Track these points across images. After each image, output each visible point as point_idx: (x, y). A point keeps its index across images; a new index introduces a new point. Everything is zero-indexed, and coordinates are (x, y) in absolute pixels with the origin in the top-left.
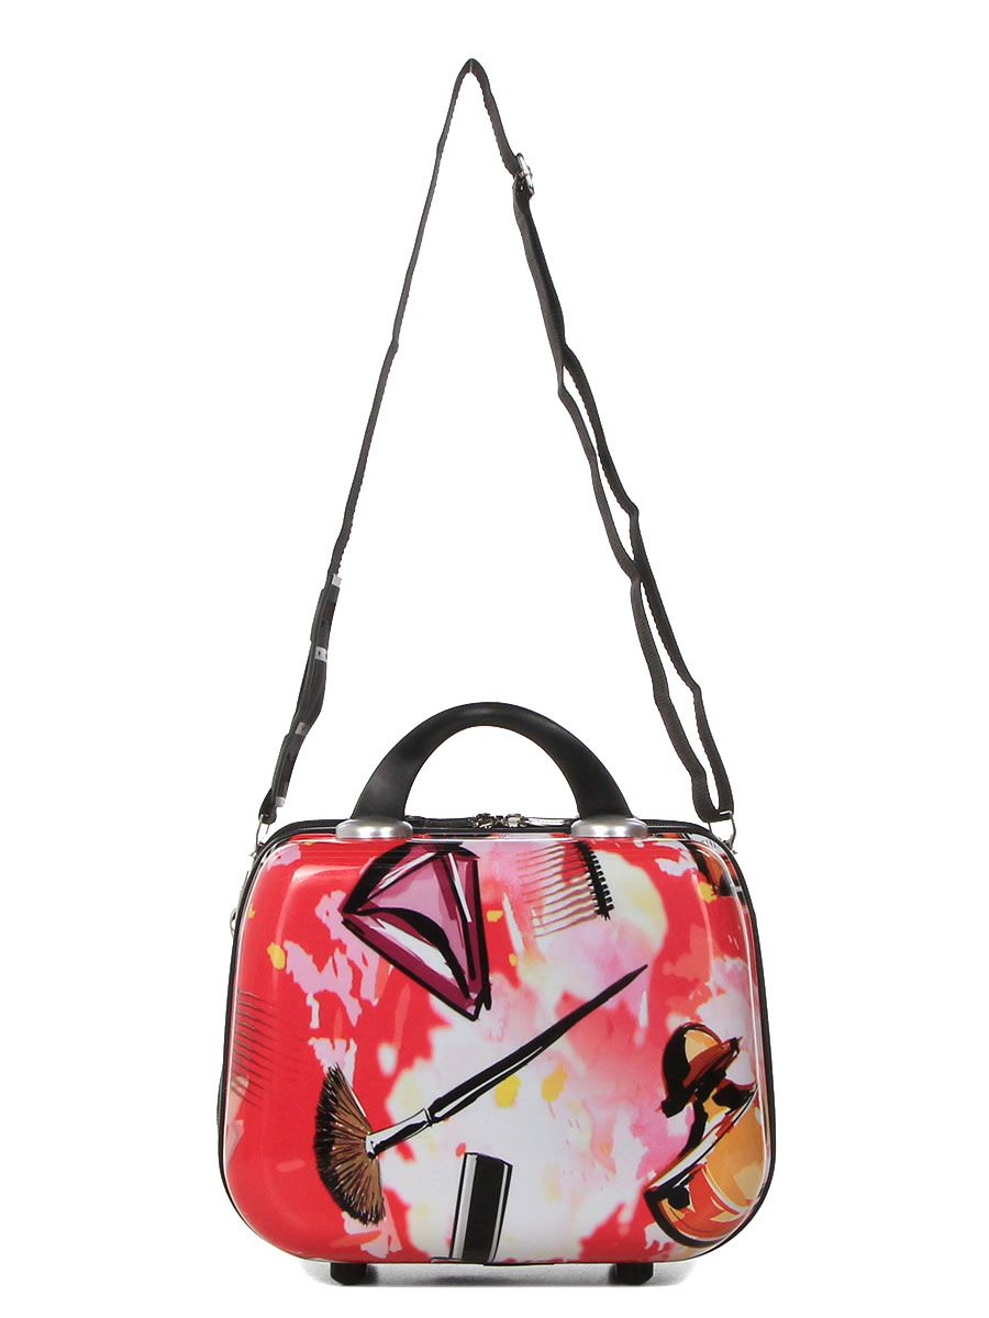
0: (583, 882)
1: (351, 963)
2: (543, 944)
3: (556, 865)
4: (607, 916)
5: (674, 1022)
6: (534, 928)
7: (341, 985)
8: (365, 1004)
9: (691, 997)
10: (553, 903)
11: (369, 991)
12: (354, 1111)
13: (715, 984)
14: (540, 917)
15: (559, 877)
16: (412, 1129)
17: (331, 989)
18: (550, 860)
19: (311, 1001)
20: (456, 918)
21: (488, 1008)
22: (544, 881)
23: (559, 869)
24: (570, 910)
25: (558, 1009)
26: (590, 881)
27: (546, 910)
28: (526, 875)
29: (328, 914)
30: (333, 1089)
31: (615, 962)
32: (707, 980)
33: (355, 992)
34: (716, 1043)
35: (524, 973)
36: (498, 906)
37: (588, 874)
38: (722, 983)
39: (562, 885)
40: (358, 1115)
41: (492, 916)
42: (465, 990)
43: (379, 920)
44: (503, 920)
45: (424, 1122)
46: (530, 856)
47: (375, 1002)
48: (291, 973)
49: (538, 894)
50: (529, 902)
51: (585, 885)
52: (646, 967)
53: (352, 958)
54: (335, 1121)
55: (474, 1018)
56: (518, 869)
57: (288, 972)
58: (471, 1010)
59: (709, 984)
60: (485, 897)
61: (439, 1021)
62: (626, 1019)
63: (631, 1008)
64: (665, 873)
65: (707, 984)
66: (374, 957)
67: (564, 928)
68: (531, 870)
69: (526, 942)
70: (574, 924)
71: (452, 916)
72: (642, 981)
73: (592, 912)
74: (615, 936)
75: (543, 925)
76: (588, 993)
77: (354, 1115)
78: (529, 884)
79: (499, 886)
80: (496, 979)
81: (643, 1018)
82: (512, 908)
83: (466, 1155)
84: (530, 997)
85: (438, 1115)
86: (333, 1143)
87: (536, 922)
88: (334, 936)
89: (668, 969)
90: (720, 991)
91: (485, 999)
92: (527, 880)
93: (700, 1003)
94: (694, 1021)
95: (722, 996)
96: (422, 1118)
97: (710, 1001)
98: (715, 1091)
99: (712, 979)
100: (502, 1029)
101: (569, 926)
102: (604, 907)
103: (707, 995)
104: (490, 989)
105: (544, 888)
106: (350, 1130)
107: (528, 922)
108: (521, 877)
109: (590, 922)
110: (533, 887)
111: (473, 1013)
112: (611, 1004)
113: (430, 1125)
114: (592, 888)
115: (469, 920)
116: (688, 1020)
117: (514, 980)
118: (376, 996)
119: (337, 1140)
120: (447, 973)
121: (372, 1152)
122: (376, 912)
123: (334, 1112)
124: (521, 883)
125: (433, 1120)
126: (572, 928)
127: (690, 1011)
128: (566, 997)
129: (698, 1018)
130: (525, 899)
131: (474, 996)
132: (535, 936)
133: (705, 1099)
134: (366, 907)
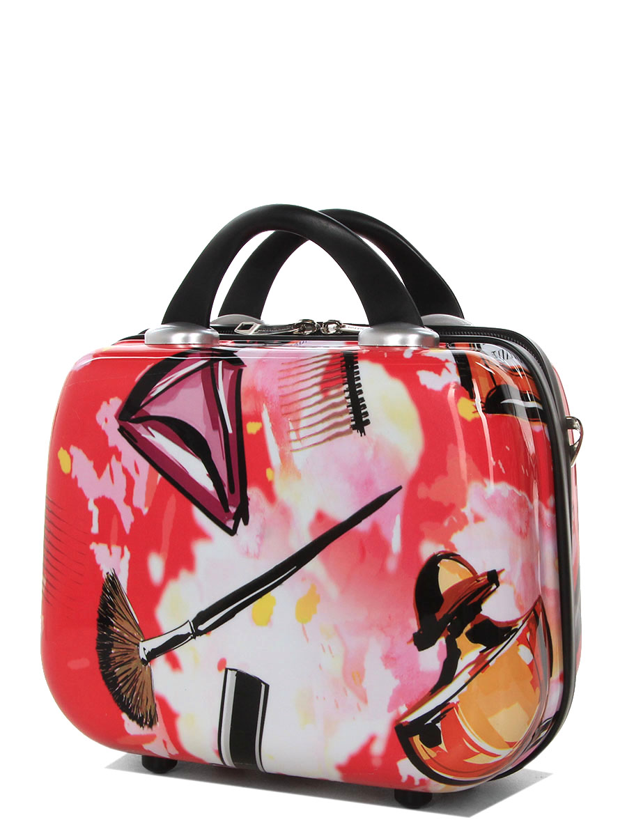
0: (340, 395)
1: (125, 471)
2: (299, 459)
3: (316, 376)
4: (362, 431)
5: (428, 549)
6: (290, 441)
7: (117, 494)
8: (136, 512)
9: (446, 523)
10: (310, 416)
11: (140, 500)
12: (129, 618)
13: (472, 511)
14: (297, 430)
15: (317, 389)
16: (179, 640)
17: (108, 495)
18: (312, 370)
19: (92, 507)
20: (218, 429)
21: (246, 523)
22: (302, 392)
23: (319, 379)
24: (327, 424)
25: (312, 528)
26: (347, 394)
27: (303, 423)
28: (286, 386)
29: (106, 421)
30: (110, 594)
31: (369, 483)
32: (464, 505)
33: (128, 500)
34: (472, 576)
35: (279, 488)
36: (257, 418)
37: (347, 386)
38: (481, 509)
39: (319, 397)
40: (132, 621)
41: (252, 428)
42: (225, 503)
43: (150, 428)
44: (261, 432)
45: (188, 634)
46: (293, 365)
47: (145, 511)
48: (76, 478)
49: (296, 406)
50: (287, 414)
51: (342, 398)
52: (400, 488)
53: (127, 466)
54: (113, 625)
55: (232, 532)
56: (280, 379)
57: (73, 476)
58: (230, 524)
59: (466, 510)
60: (246, 408)
61: (201, 534)
62: (378, 543)
63: (384, 531)
64: (425, 387)
65: (463, 510)
66: (144, 465)
67: (319, 443)
68: (292, 380)
69: (283, 456)
70: (329, 439)
71: (215, 427)
72: (396, 503)
73: (347, 427)
74: (369, 454)
75: (299, 439)
76: (342, 513)
77: (128, 621)
78: (287, 395)
79: (259, 396)
80: (254, 493)
81: (396, 544)
82: (271, 420)
83: (226, 670)
84: (285, 513)
85: (201, 628)
86: (111, 646)
87: (293, 436)
88: (111, 443)
89: (423, 491)
90: (478, 519)
91: (243, 515)
92: (286, 391)
93: (455, 531)
94: (448, 550)
95: (480, 524)
96: (186, 630)
97: (466, 528)
98: (469, 627)
99: (469, 505)
100: (259, 546)
101: (325, 441)
102: (360, 422)
103: (463, 522)
104: (248, 504)
105: (301, 400)
106: (126, 635)
107: (285, 436)
108: (280, 387)
109: (344, 438)
110: (291, 399)
111: (232, 528)
112: (364, 526)
113: (194, 637)
114: (349, 401)
115: (230, 431)
116: (441, 548)
117: (270, 496)
118: (145, 506)
119: (115, 644)
120: (209, 485)
121: (145, 658)
122: (147, 420)
123: (112, 616)
124: (280, 394)
125: (197, 633)
126: (328, 443)
127: (445, 539)
128: (320, 516)
129: (452, 546)
130: (283, 410)
131: (233, 510)
132: (291, 451)
133: (459, 635)
134: (139, 414)
